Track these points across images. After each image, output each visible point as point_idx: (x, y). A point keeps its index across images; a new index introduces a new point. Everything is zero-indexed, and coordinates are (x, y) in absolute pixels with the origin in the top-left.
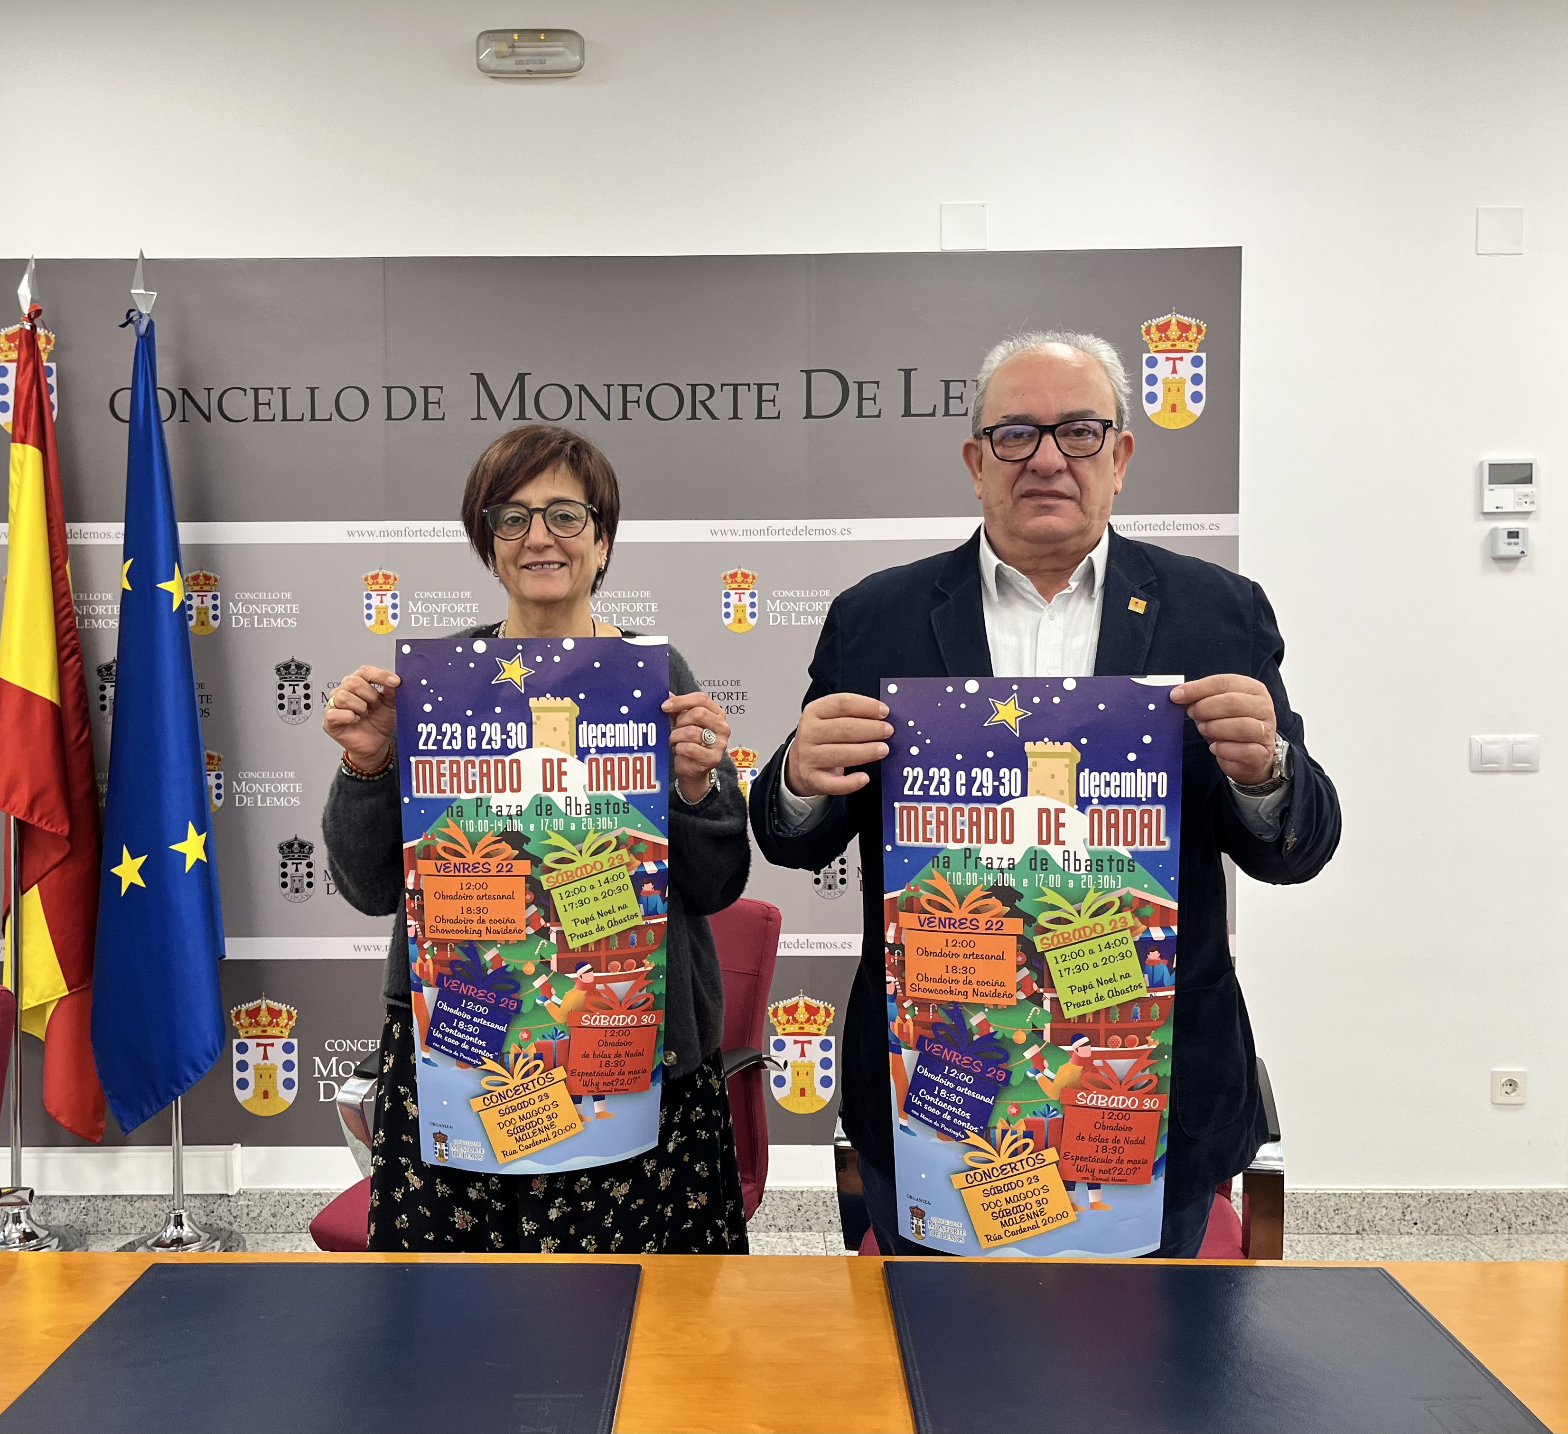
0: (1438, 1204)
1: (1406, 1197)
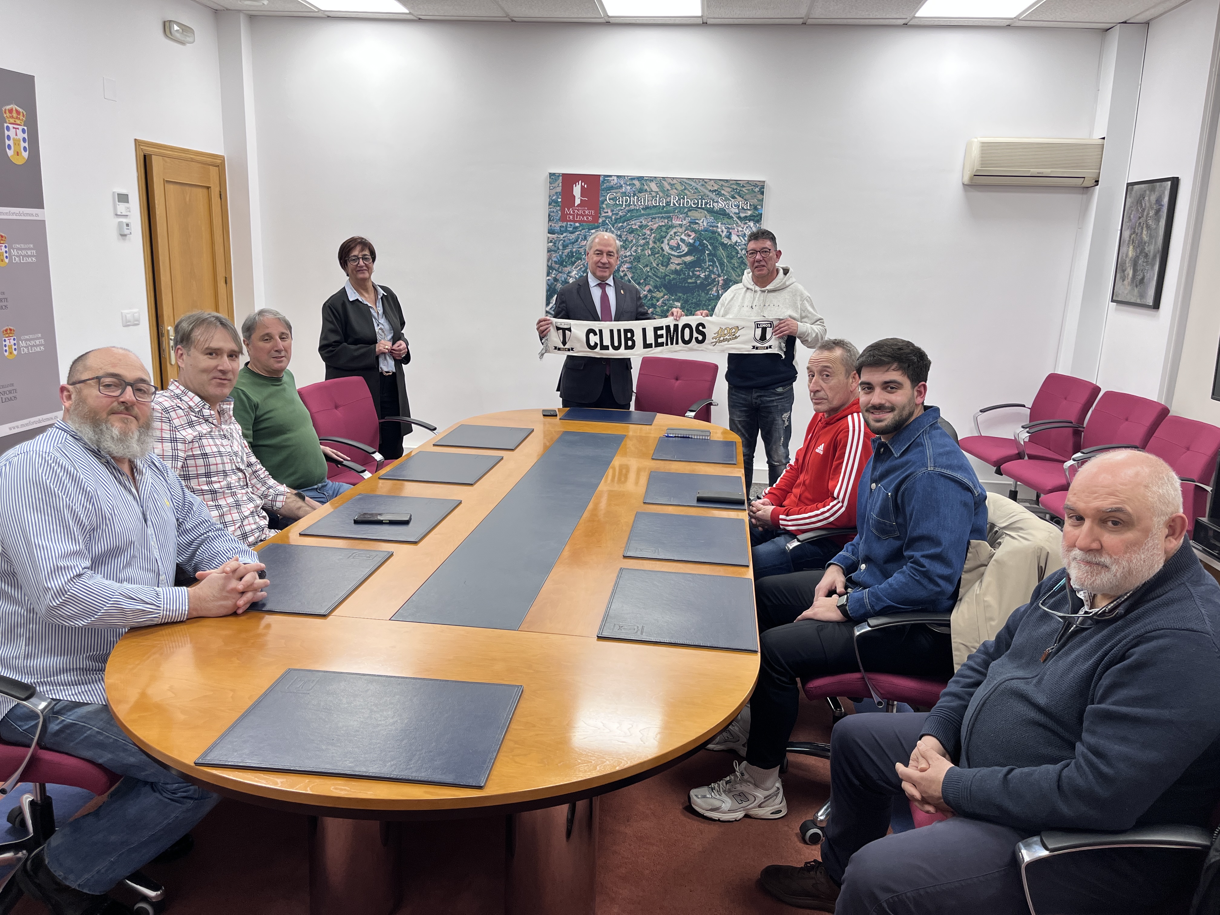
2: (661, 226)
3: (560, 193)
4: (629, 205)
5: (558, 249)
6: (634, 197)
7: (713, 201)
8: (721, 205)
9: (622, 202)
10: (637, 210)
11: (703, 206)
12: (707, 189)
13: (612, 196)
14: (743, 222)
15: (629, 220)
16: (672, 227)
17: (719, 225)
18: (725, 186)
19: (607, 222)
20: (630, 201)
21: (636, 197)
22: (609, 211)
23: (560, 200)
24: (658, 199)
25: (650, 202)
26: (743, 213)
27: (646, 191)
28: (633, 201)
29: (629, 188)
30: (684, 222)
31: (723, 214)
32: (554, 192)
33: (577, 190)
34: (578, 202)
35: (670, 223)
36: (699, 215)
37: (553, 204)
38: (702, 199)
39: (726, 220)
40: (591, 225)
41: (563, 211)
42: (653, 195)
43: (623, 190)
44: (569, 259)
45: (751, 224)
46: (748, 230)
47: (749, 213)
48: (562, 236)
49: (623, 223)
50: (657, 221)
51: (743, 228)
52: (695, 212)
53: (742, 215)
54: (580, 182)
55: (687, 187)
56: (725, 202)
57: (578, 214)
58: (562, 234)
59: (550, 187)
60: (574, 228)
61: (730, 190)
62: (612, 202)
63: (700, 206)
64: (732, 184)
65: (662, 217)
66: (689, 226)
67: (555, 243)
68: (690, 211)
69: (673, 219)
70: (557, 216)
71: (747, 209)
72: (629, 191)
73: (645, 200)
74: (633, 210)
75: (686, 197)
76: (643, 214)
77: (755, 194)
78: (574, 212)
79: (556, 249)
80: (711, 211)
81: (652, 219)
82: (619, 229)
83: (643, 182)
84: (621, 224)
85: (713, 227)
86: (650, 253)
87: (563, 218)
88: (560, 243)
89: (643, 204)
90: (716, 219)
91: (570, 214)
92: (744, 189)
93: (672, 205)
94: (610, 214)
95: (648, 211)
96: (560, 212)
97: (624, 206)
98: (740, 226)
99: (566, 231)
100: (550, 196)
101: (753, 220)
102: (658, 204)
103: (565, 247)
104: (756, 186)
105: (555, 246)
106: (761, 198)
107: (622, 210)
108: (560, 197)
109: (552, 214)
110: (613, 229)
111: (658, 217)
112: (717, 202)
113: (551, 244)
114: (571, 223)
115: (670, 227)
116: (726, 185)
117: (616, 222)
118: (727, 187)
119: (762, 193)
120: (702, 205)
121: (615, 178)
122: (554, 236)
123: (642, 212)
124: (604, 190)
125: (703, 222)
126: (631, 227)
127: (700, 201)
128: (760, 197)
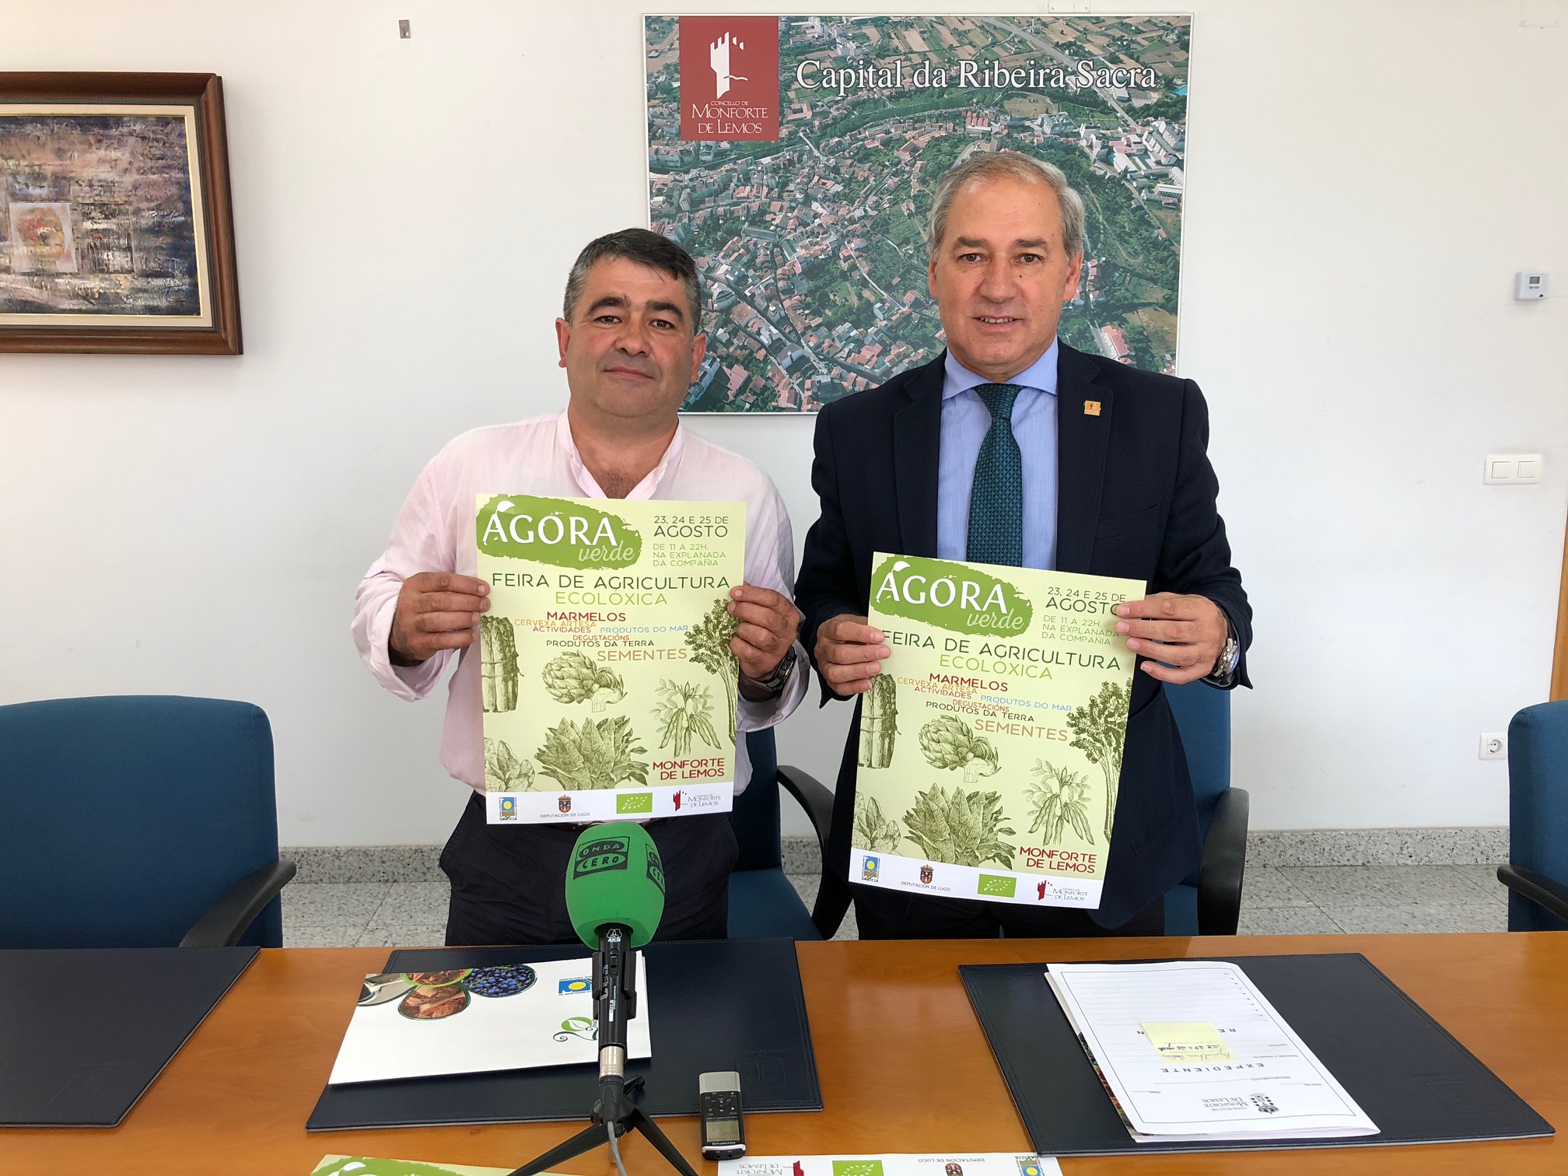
0: (1430, 841)
1: (1404, 835)
2: (937, 139)
3: (675, 65)
4: (856, 89)
5: (679, 209)
6: (866, 68)
7: (1065, 70)
8: (1084, 82)
9: (838, 82)
10: (875, 101)
11: (1041, 85)
12: (1048, 40)
13: (810, 69)
14: (1140, 121)
15: (859, 127)
16: (965, 140)
17: (1082, 130)
18: (1092, 33)
19: (801, 134)
20: (858, 78)
21: (871, 70)
22: (805, 107)
23: (676, 85)
24: (927, 71)
25: (909, 80)
26: (1138, 98)
27: (896, 51)
28: (866, 82)
29: (852, 45)
30: (996, 128)
31: (1088, 103)
32: (659, 64)
33: (720, 58)
34: (723, 86)
35: (960, 131)
36: (1033, 106)
37: (659, 95)
38: (1037, 67)
39: (1099, 118)
40: (760, 146)
41: (685, 111)
42: (915, 62)
43: (839, 52)
44: (708, 234)
45: (1161, 125)
46: (1153, 141)
47: (1155, 97)
48: (687, 177)
49: (844, 134)
50: (928, 128)
51: (1140, 136)
52: (1021, 99)
53: (1138, 103)
54: (727, 36)
55: (999, 37)
56: (1094, 73)
57: (724, 119)
58: (687, 172)
59: (649, 52)
60: (716, 155)
61: (1105, 41)
62: (810, 84)
63: (1032, 85)
64: (1108, 28)
65: (940, 115)
66: (1009, 135)
67: (669, 197)
68: (1009, 97)
69: (968, 120)
70: (671, 126)
71: (1149, 88)
72: (852, 53)
73: (894, 76)
74: (864, 102)
75: (996, 63)
76: (892, 110)
77: (1167, 50)
78: (715, 113)
79: (673, 210)
80: (1061, 97)
81: (916, 122)
82: (832, 153)
83: (887, 28)
84: (837, 139)
85: (1067, 136)
86: (912, 207)
87: (687, 131)
88: (684, 195)
89: (890, 86)
90: (1074, 115)
91: (705, 120)
92: (1139, 38)
93: (962, 85)
94: (807, 114)
95: (903, 103)
96: (678, 116)
97: (842, 94)
98: (1132, 131)
99: (697, 163)
100: (649, 76)
101: (1164, 115)
102: (927, 84)
103: (695, 204)
104: (1168, 27)
105: (671, 204)
106: (1181, 59)
107: (837, 102)
108: (678, 76)
109: (658, 121)
110: (816, 153)
111: (930, 117)
112: (1075, 73)
113: (661, 199)
114: (709, 143)
115: (960, 140)
116: (1095, 28)
117: (823, 136)
118: (1097, 33)
119: (1185, 46)
120: (1037, 82)
121: (817, 23)
122: (666, 176)
123: (890, 106)
124: (789, 55)
125: (1041, 126)
126: (863, 145)
127: (1032, 72)
128: (1179, 55)
